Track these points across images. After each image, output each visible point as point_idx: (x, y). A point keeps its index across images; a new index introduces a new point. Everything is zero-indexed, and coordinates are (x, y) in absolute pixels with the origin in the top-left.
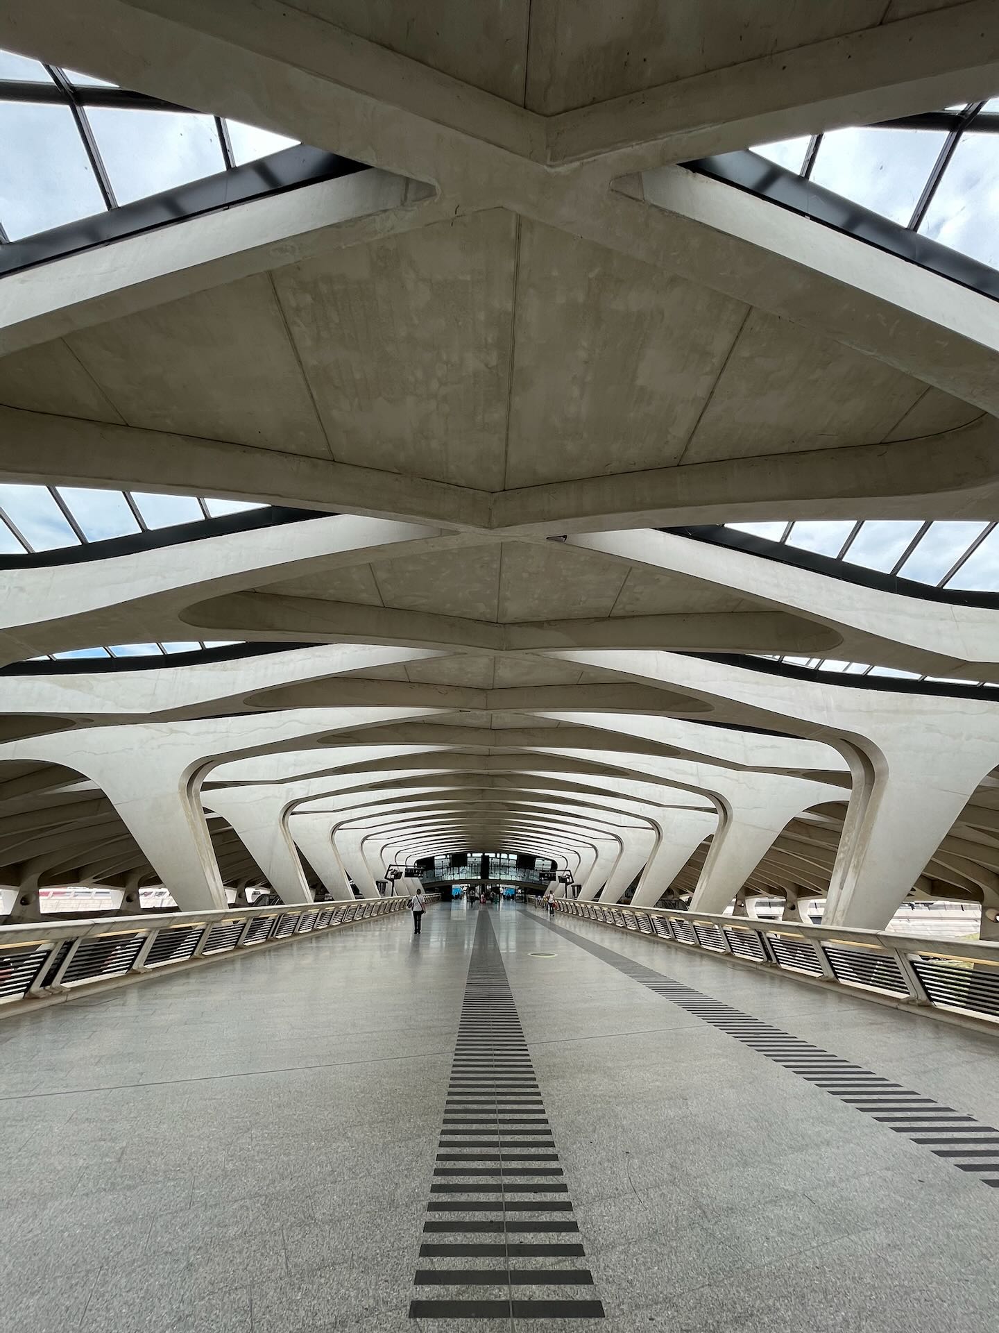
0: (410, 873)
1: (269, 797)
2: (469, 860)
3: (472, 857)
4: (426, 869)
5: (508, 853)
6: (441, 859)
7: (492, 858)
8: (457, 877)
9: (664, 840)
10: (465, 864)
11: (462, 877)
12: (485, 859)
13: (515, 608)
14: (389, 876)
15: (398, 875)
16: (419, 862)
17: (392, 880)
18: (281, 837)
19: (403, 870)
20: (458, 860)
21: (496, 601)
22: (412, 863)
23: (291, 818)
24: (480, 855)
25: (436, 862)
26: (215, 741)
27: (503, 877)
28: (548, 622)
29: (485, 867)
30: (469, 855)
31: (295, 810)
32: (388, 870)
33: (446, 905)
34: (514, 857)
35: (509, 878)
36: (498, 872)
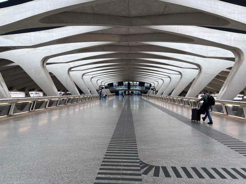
0: (106, 88)
1: (63, 67)
2: (124, 84)
3: (125, 83)
4: (111, 87)
5: (136, 82)
6: (115, 84)
7: (131, 83)
8: (120, 89)
9: (183, 78)
10: (123, 85)
11: (122, 89)
12: (129, 84)
13: (134, 13)
14: (100, 88)
15: (103, 88)
16: (109, 84)
17: (101, 90)
18: (68, 78)
19: (104, 87)
20: (120, 84)
21: (128, 11)
22: (106, 84)
23: (71, 73)
24: (127, 82)
25: (114, 84)
26: (48, 52)
27: (135, 89)
28: (144, 16)
29: (129, 85)
30: (124, 82)
31: (71, 70)
32: (100, 87)
33: (117, 96)
34: (138, 83)
35: (136, 89)
36: (133, 87)
